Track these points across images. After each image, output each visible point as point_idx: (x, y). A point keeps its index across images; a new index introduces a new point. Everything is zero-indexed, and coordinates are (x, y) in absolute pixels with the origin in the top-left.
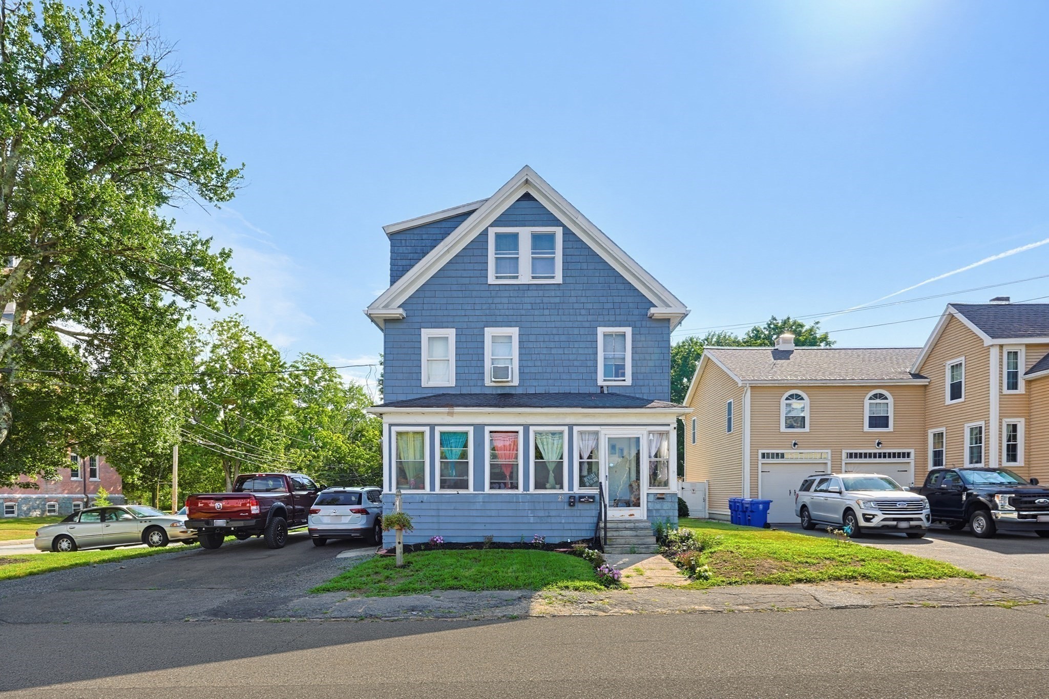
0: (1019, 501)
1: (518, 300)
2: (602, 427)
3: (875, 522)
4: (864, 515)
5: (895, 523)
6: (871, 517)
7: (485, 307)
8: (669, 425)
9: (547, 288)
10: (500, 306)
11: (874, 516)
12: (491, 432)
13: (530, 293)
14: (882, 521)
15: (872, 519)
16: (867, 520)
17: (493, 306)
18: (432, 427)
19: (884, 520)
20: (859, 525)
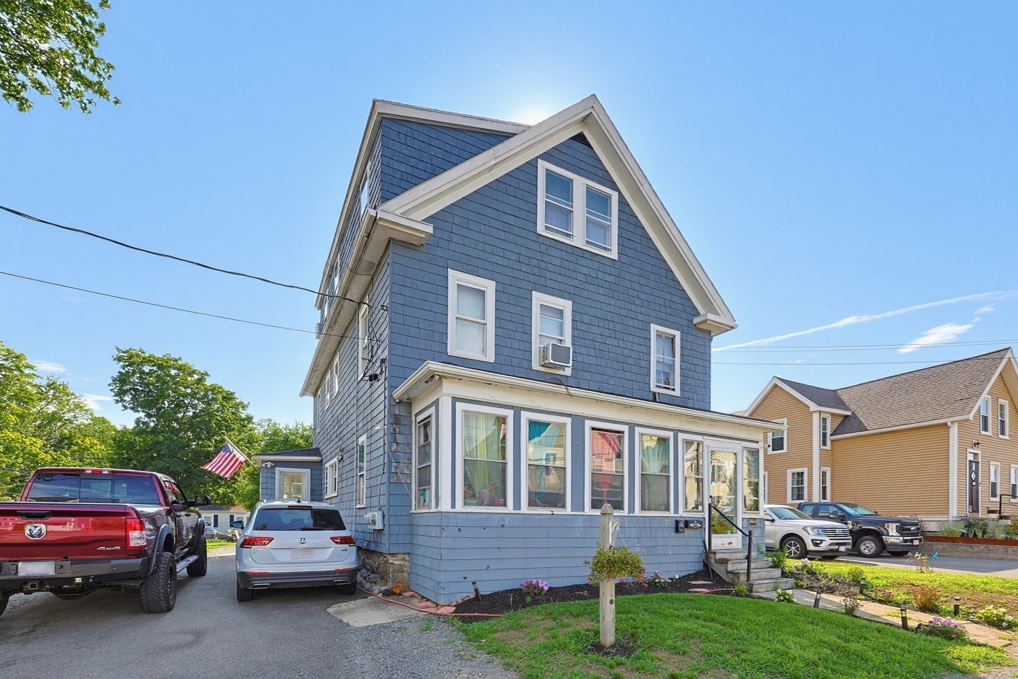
0: (903, 529)
1: (571, 266)
2: (705, 437)
3: (824, 546)
4: (812, 540)
5: (836, 547)
6: (819, 542)
7: (534, 262)
8: (757, 442)
9: (602, 261)
10: (550, 267)
11: (822, 541)
12: (593, 429)
13: (584, 262)
14: (830, 545)
15: (820, 544)
16: (816, 545)
17: (543, 265)
18: (518, 410)
19: (832, 544)
20: (808, 549)
